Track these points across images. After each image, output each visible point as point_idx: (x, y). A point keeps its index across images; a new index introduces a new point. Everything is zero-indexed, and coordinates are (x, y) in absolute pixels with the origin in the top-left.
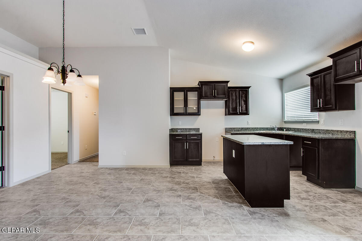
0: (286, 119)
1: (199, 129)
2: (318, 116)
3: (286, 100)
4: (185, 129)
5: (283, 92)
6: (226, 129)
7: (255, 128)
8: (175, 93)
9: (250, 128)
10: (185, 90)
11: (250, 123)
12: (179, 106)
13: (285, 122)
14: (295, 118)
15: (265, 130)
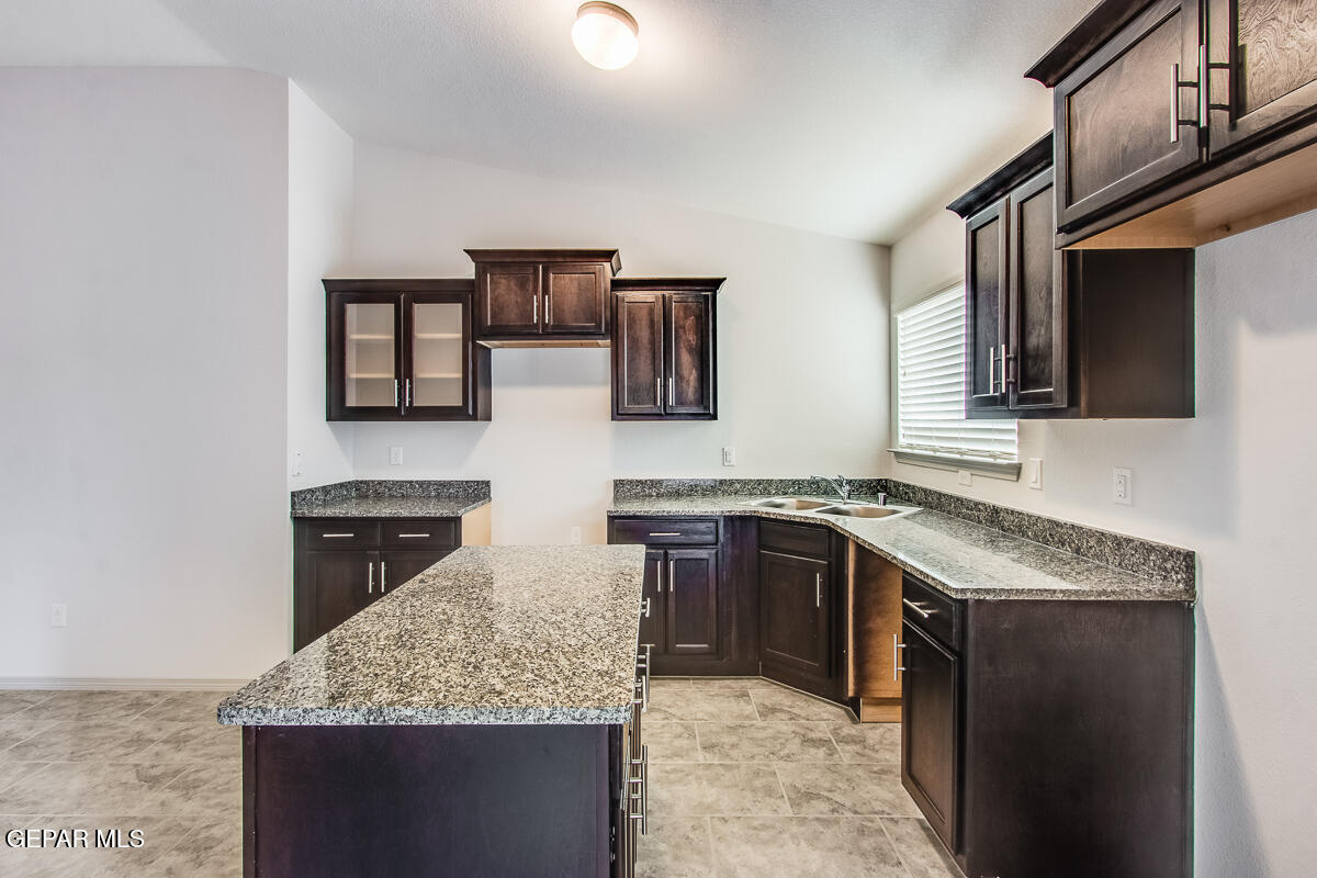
0: (903, 442)
1: (487, 483)
2: (1014, 437)
3: (902, 345)
4: (421, 483)
5: (894, 307)
6: (618, 484)
7: (759, 482)
8: (352, 310)
9: (732, 482)
10: (404, 296)
11: (733, 458)
12: (371, 373)
13: (897, 454)
14: (930, 438)
15: (806, 493)
